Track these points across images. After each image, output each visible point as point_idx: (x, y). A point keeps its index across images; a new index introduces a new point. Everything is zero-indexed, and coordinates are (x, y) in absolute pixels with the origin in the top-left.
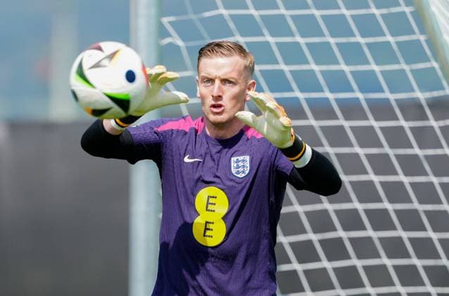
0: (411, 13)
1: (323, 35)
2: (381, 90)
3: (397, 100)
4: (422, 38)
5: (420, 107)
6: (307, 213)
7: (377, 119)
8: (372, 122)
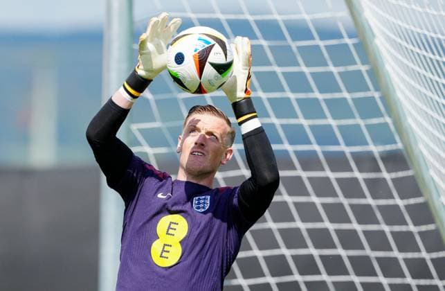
0: (367, 71)
1: (283, 90)
2: (337, 143)
3: (352, 154)
4: (377, 95)
5: (374, 160)
6: (266, 258)
7: (333, 170)
8: (329, 174)
